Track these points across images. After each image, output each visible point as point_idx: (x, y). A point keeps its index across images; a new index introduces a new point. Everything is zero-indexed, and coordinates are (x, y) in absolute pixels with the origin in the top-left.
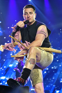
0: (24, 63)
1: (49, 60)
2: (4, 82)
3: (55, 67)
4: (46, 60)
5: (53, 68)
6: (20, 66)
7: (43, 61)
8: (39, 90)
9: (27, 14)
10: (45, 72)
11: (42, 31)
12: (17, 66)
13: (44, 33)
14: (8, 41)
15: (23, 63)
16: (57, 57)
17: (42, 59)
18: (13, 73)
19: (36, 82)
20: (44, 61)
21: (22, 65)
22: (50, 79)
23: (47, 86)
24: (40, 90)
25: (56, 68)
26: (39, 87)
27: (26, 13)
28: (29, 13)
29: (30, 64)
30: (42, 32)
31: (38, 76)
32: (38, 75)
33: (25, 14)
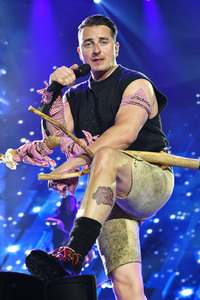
0: (80, 203)
1: (157, 191)
2: (18, 262)
3: (179, 213)
4: (150, 190)
5: (173, 217)
6: (67, 210)
7: (139, 195)
8: (127, 287)
9: (93, 43)
10: (150, 231)
11: (138, 98)
12: (56, 212)
13: (143, 103)
14: (32, 133)
15: (78, 200)
16: (187, 183)
17: (136, 188)
18: (45, 232)
19: (117, 259)
20: (142, 193)
21: (72, 210)
22: (166, 254)
23: (156, 276)
24: (131, 285)
25: (182, 218)
26: (127, 277)
27: (89, 40)
28: (96, 42)
29: (98, 203)
30: (138, 100)
31: (124, 243)
32: (125, 238)
33: (85, 45)
